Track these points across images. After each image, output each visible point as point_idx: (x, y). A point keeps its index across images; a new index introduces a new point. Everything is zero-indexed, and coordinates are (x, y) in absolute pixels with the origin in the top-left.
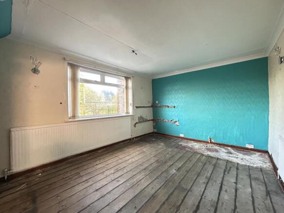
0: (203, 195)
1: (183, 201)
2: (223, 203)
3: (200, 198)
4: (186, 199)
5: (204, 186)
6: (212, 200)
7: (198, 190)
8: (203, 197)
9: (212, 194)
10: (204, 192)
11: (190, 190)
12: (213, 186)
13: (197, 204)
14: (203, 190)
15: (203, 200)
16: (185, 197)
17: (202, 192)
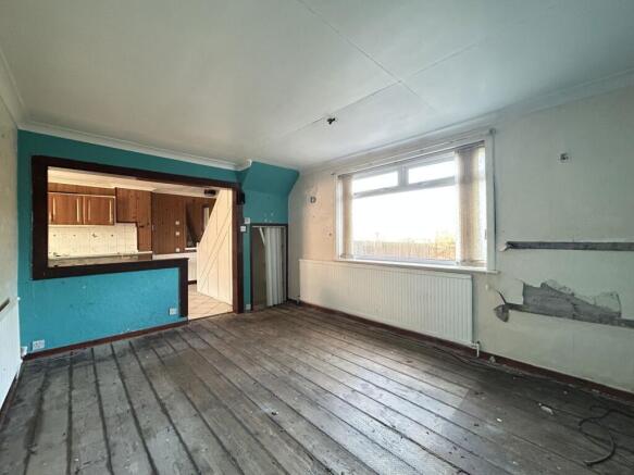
0: (175, 428)
1: (189, 399)
2: (135, 449)
3: (174, 421)
4: (187, 403)
5: (190, 445)
6: (155, 437)
7: (190, 427)
8: (171, 428)
9: (163, 444)
10: (178, 434)
11: (199, 415)
12: (176, 463)
13: (170, 412)
14: (182, 434)
15: (167, 423)
16: (192, 403)
17: (180, 432)
